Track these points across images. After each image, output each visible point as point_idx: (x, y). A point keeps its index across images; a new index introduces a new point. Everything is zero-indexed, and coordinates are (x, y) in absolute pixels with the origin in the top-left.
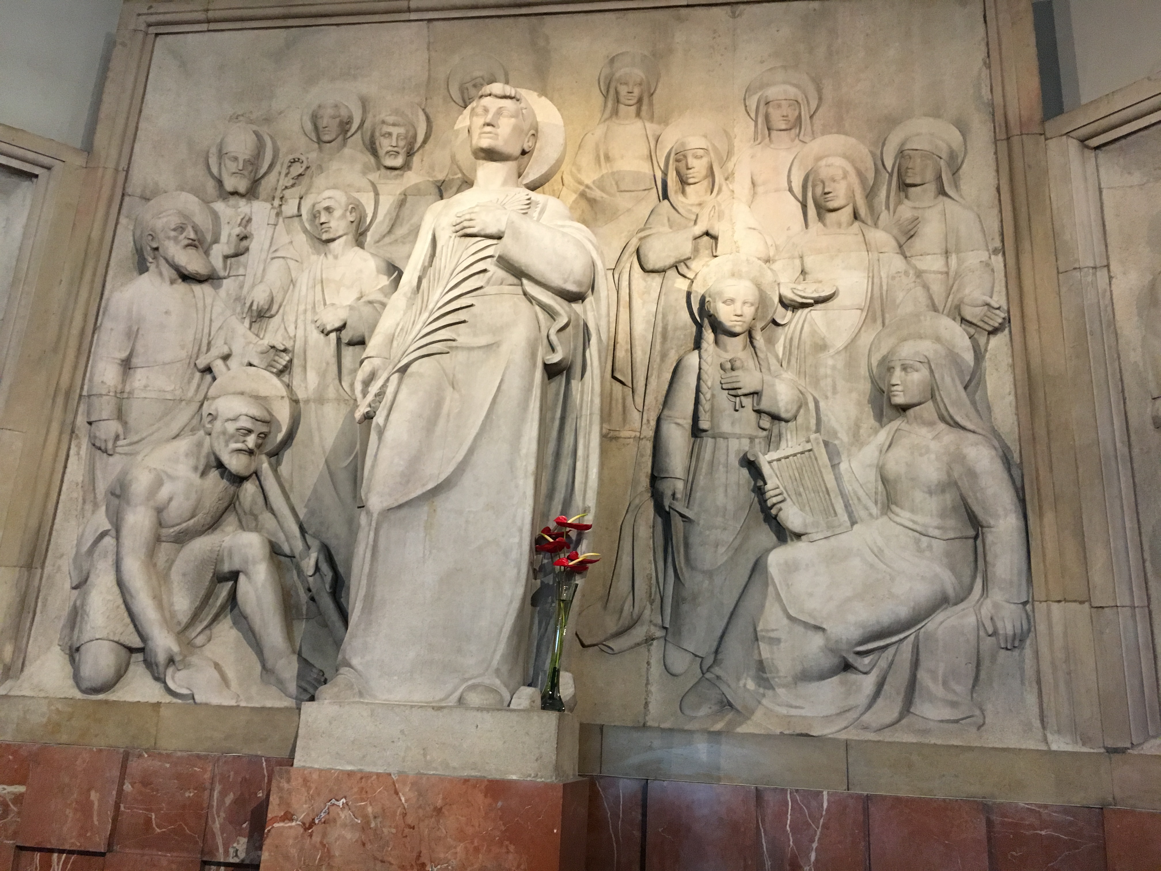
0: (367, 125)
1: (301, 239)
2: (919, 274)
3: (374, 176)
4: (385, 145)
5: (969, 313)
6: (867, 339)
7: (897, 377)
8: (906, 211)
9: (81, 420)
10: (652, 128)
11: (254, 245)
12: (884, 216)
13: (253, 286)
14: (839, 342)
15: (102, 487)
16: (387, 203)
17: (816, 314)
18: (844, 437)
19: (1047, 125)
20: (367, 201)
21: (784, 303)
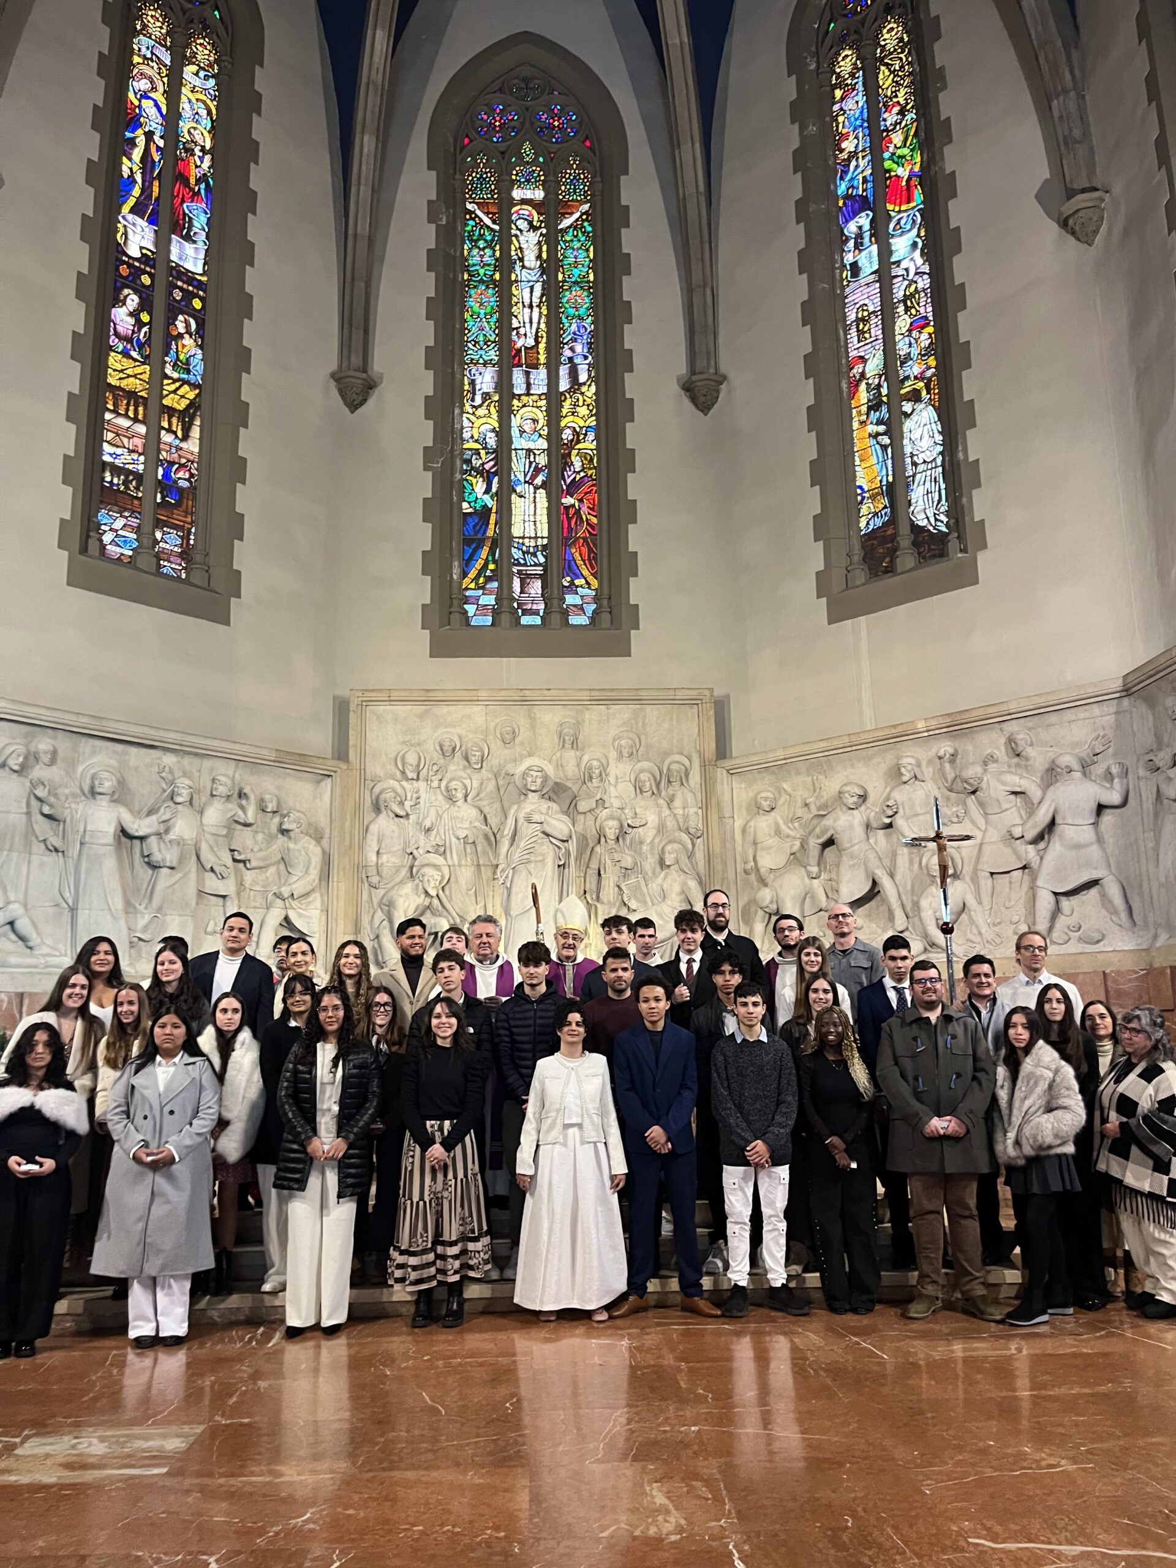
0: (463, 748)
1: (441, 798)
2: (675, 815)
3: (469, 771)
4: (473, 760)
5: (692, 831)
6: (657, 841)
7: (667, 856)
8: (670, 791)
9: (364, 876)
10: (578, 753)
11: (422, 801)
12: (663, 793)
13: (424, 818)
14: (649, 841)
15: (375, 901)
16: (476, 784)
17: (640, 830)
18: (650, 874)
19: (718, 763)
20: (467, 782)
21: (629, 825)
